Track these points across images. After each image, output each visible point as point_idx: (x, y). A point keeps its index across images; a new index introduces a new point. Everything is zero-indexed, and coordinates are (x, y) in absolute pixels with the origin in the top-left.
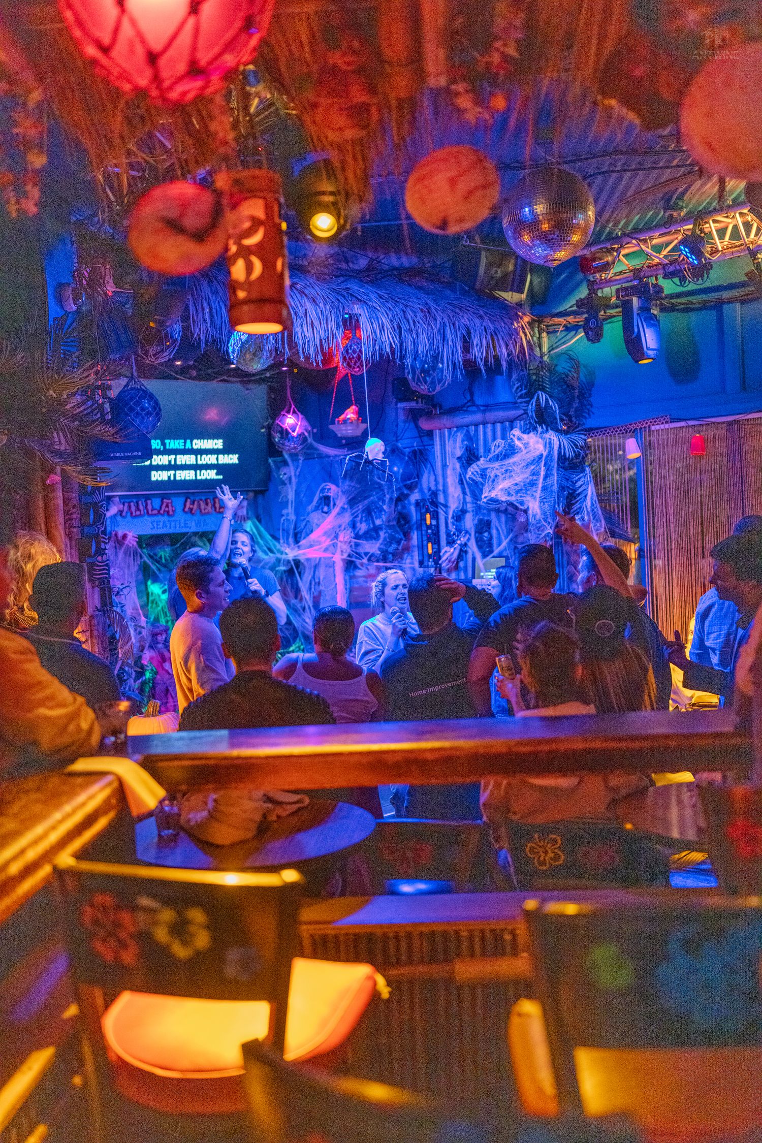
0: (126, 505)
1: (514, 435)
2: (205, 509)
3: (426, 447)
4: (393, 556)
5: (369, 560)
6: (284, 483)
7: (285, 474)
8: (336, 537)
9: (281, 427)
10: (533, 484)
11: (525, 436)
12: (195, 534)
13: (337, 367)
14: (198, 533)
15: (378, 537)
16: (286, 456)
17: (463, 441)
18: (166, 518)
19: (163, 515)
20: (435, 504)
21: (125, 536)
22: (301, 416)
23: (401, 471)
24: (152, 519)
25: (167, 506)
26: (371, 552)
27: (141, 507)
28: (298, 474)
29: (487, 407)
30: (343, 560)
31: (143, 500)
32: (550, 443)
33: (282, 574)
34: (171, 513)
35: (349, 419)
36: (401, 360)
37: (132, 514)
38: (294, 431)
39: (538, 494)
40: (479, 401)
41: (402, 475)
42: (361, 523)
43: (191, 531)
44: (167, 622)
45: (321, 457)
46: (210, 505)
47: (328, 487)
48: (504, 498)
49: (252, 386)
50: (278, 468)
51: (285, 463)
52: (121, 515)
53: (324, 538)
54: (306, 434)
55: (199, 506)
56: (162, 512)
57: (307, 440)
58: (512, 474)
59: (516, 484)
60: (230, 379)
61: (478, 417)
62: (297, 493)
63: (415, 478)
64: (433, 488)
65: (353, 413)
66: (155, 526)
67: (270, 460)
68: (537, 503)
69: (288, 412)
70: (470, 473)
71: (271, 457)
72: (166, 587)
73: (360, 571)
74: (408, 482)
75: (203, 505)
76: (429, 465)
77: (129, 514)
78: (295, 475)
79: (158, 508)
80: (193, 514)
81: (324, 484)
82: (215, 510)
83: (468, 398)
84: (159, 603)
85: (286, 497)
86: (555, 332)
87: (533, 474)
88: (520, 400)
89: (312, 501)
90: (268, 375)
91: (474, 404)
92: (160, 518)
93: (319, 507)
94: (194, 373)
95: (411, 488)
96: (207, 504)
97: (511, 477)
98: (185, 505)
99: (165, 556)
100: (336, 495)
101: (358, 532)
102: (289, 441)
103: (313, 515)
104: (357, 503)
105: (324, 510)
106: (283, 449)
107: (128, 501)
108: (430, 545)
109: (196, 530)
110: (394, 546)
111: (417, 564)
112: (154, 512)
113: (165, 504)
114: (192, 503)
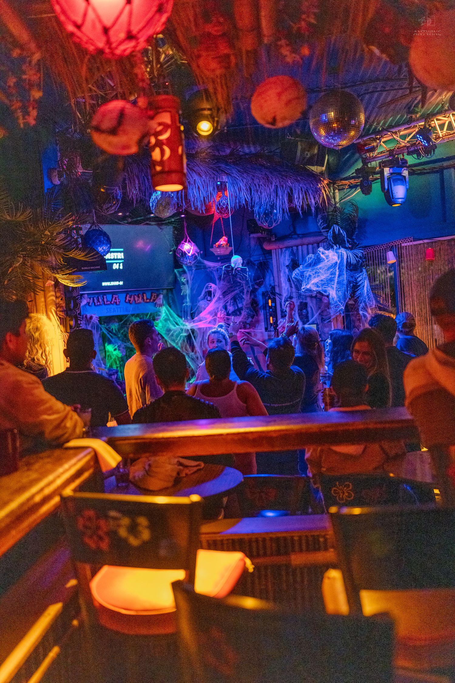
0: (92, 299)
1: (320, 251)
2: (138, 300)
3: (268, 260)
4: (249, 325)
6: (184, 284)
7: (184, 278)
8: (216, 315)
9: (182, 250)
10: (331, 280)
11: (326, 252)
12: (133, 315)
13: (214, 214)
15: (241, 314)
16: (185, 268)
17: (290, 256)
18: (115, 306)
19: (113, 304)
20: (274, 293)
21: (91, 318)
22: (193, 244)
23: (253, 275)
24: (107, 306)
27: (100, 300)
28: (192, 278)
29: (304, 235)
31: (101, 296)
32: (341, 255)
33: (184, 338)
34: (118, 303)
35: (222, 244)
36: (251, 208)
37: (95, 304)
38: (189, 253)
39: (335, 286)
40: (299, 232)
41: (254, 277)
42: (230, 306)
43: (130, 313)
44: (117, 367)
45: (206, 268)
46: (141, 298)
47: (210, 285)
48: (314, 289)
49: (163, 227)
50: (181, 275)
52: (89, 305)
53: (209, 315)
54: (197, 254)
55: (134, 298)
56: (112, 302)
57: (197, 258)
58: (319, 274)
59: (322, 280)
60: (150, 223)
61: (298, 241)
62: (192, 290)
63: (261, 279)
64: (273, 285)
65: (224, 241)
66: (109, 311)
67: (176, 271)
68: (334, 292)
69: (186, 242)
70: (294, 274)
71: (176, 268)
72: (116, 347)
74: (257, 281)
75: (136, 299)
76: (269, 271)
77: (93, 304)
79: (110, 300)
80: (131, 304)
81: (207, 284)
82: (144, 301)
83: (292, 229)
84: (112, 356)
85: (185, 292)
86: (343, 189)
87: (332, 274)
88: (322, 231)
89: (201, 294)
90: (173, 220)
91: (296, 234)
92: (111, 306)
93: (205, 297)
94: (130, 220)
95: (260, 285)
96: (139, 297)
97: (318, 276)
98: (126, 299)
99: (115, 329)
100: (215, 290)
101: (228, 312)
102: (186, 259)
103: (201, 302)
104: (228, 295)
105: (208, 299)
106: (183, 263)
107: (93, 296)
108: (271, 318)
109: (133, 313)
110: (250, 319)
111: (264, 330)
112: (108, 303)
113: (114, 298)
114: (130, 297)
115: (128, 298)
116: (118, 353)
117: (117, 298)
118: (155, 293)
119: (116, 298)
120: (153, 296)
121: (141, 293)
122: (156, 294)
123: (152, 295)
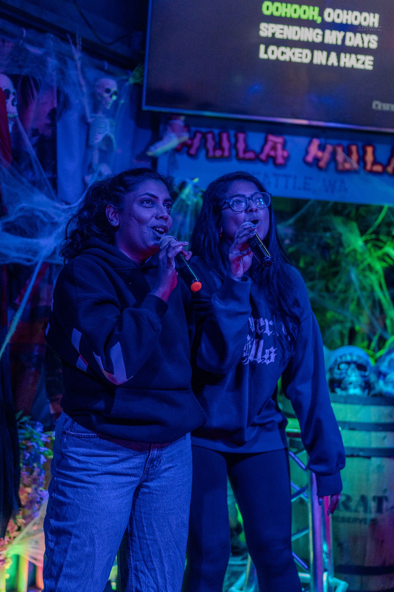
0: (199, 136)
2: (345, 161)
12: (324, 204)
14: (329, 202)
19: (265, 163)
21: (183, 185)
27: (226, 144)
31: (232, 133)
34: (280, 160)
37: (207, 152)
46: (355, 156)
55: (334, 154)
56: (263, 156)
75: (340, 156)
77: (201, 151)
79: (258, 149)
80: (320, 168)
82: (364, 166)
96: (348, 153)
98: (307, 152)
107: (204, 130)
112: (250, 155)
113: (270, 144)
114: (322, 148)
115: (314, 150)
117: (279, 147)
119: (275, 143)
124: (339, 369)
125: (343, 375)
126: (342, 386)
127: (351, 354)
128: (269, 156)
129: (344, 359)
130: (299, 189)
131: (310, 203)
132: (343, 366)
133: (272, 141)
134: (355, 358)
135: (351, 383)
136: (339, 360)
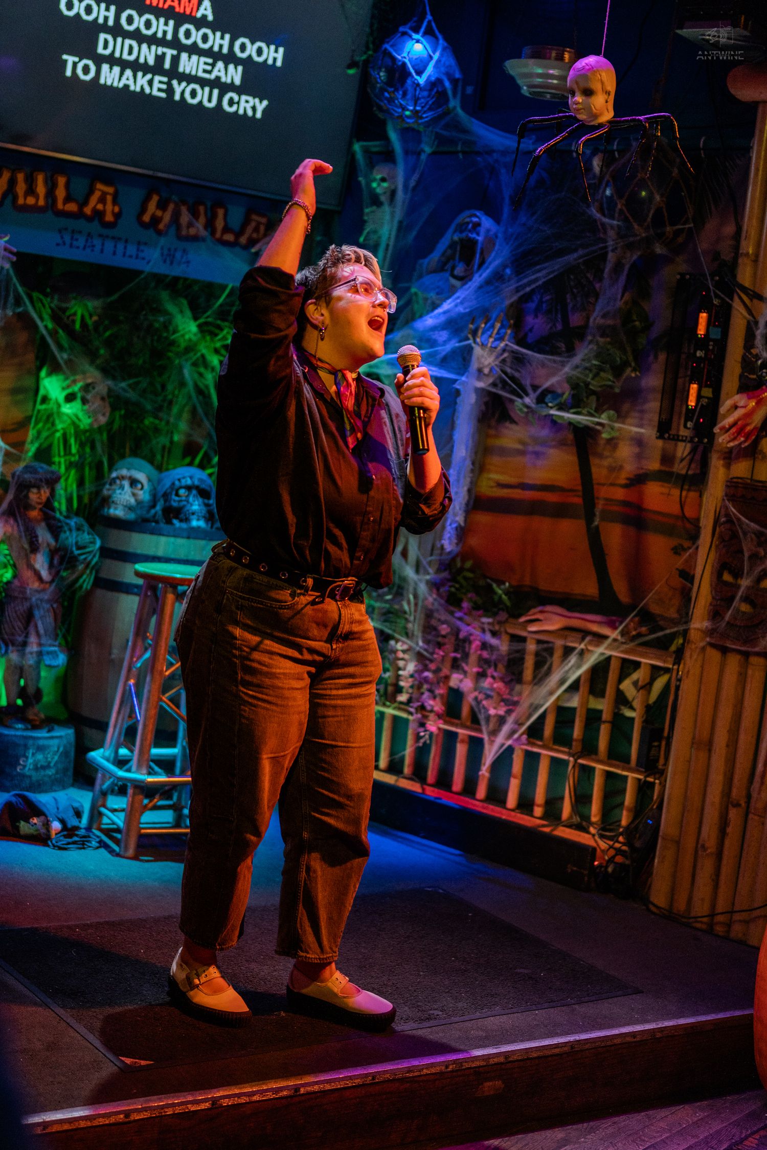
0: (7, 175)
2: (190, 225)
4: (598, 400)
5: (541, 400)
6: (376, 201)
7: (383, 180)
9: (393, 59)
12: (159, 280)
14: (166, 276)
15: (571, 351)
16: (393, 136)
18: (95, 226)
19: (89, 219)
20: (727, 289)
22: (441, 42)
24: (63, 222)
25: (102, 200)
26: (547, 384)
27: (40, 189)
28: (412, 183)
30: (478, 391)
34: (109, 218)
37: (15, 198)
38: (420, 73)
41: (659, 211)
42: (536, 316)
43: (147, 269)
45: (472, 152)
46: (202, 219)
47: (475, 219)
50: (371, 165)
51: (388, 157)
53: (443, 335)
54: (447, 84)
55: (176, 216)
56: (88, 210)
57: (447, 101)
62: (402, 229)
63: (687, 222)
64: (727, 254)
66: (66, 241)
67: (357, 147)
69: (416, 28)
71: (358, 140)
72: (76, 388)
73: (513, 426)
74: (668, 229)
75: (185, 218)
77: (10, 198)
78: (406, 186)
79: (81, 199)
80: (159, 233)
81: (467, 213)
82: (213, 233)
84: (56, 420)
85: (375, 232)
89: (431, 250)
92: (81, 224)
93: (445, 264)
95: (675, 244)
96: (195, 215)
98: (143, 209)
99: (83, 317)
100: (491, 241)
101: (526, 335)
102: (405, 94)
103: (428, 280)
104: (537, 263)
105: (456, 272)
106: (387, 112)
108: (694, 387)
109: (163, 269)
110: (607, 376)
111: (648, 432)
112: (71, 207)
113: (97, 194)
114: (162, 206)
115: (152, 207)
116: (81, 415)
117: (109, 199)
118: (263, 215)
119: (104, 194)
120: (253, 224)
121: (209, 204)
122: (264, 220)
123: (246, 221)
124: (177, 495)
125: (184, 503)
126: (182, 516)
127: (191, 478)
128: (95, 211)
129: (183, 482)
130: (131, 256)
131: (142, 276)
132: (182, 492)
133: (100, 190)
134: (196, 483)
135: (193, 514)
136: (177, 483)
